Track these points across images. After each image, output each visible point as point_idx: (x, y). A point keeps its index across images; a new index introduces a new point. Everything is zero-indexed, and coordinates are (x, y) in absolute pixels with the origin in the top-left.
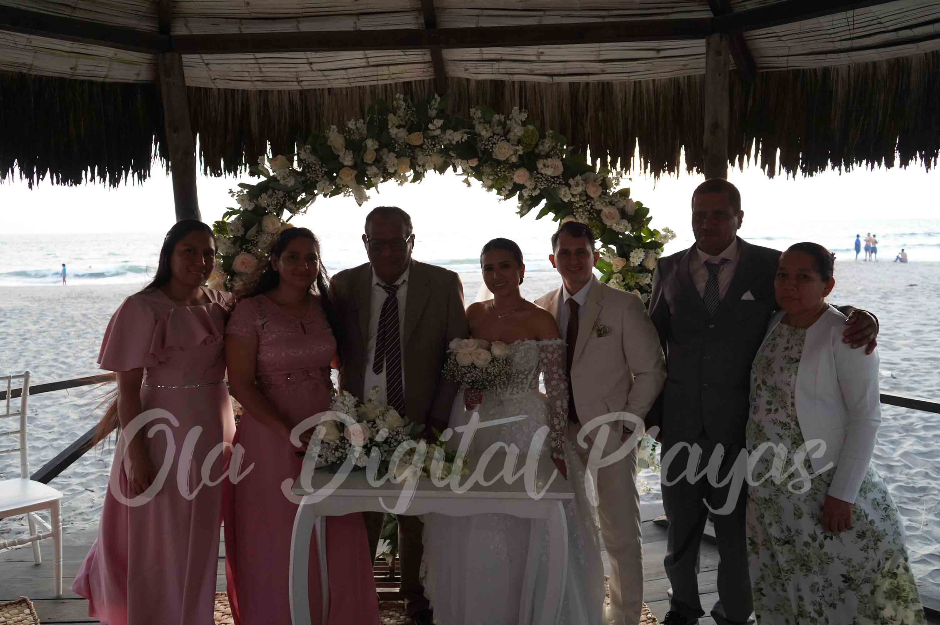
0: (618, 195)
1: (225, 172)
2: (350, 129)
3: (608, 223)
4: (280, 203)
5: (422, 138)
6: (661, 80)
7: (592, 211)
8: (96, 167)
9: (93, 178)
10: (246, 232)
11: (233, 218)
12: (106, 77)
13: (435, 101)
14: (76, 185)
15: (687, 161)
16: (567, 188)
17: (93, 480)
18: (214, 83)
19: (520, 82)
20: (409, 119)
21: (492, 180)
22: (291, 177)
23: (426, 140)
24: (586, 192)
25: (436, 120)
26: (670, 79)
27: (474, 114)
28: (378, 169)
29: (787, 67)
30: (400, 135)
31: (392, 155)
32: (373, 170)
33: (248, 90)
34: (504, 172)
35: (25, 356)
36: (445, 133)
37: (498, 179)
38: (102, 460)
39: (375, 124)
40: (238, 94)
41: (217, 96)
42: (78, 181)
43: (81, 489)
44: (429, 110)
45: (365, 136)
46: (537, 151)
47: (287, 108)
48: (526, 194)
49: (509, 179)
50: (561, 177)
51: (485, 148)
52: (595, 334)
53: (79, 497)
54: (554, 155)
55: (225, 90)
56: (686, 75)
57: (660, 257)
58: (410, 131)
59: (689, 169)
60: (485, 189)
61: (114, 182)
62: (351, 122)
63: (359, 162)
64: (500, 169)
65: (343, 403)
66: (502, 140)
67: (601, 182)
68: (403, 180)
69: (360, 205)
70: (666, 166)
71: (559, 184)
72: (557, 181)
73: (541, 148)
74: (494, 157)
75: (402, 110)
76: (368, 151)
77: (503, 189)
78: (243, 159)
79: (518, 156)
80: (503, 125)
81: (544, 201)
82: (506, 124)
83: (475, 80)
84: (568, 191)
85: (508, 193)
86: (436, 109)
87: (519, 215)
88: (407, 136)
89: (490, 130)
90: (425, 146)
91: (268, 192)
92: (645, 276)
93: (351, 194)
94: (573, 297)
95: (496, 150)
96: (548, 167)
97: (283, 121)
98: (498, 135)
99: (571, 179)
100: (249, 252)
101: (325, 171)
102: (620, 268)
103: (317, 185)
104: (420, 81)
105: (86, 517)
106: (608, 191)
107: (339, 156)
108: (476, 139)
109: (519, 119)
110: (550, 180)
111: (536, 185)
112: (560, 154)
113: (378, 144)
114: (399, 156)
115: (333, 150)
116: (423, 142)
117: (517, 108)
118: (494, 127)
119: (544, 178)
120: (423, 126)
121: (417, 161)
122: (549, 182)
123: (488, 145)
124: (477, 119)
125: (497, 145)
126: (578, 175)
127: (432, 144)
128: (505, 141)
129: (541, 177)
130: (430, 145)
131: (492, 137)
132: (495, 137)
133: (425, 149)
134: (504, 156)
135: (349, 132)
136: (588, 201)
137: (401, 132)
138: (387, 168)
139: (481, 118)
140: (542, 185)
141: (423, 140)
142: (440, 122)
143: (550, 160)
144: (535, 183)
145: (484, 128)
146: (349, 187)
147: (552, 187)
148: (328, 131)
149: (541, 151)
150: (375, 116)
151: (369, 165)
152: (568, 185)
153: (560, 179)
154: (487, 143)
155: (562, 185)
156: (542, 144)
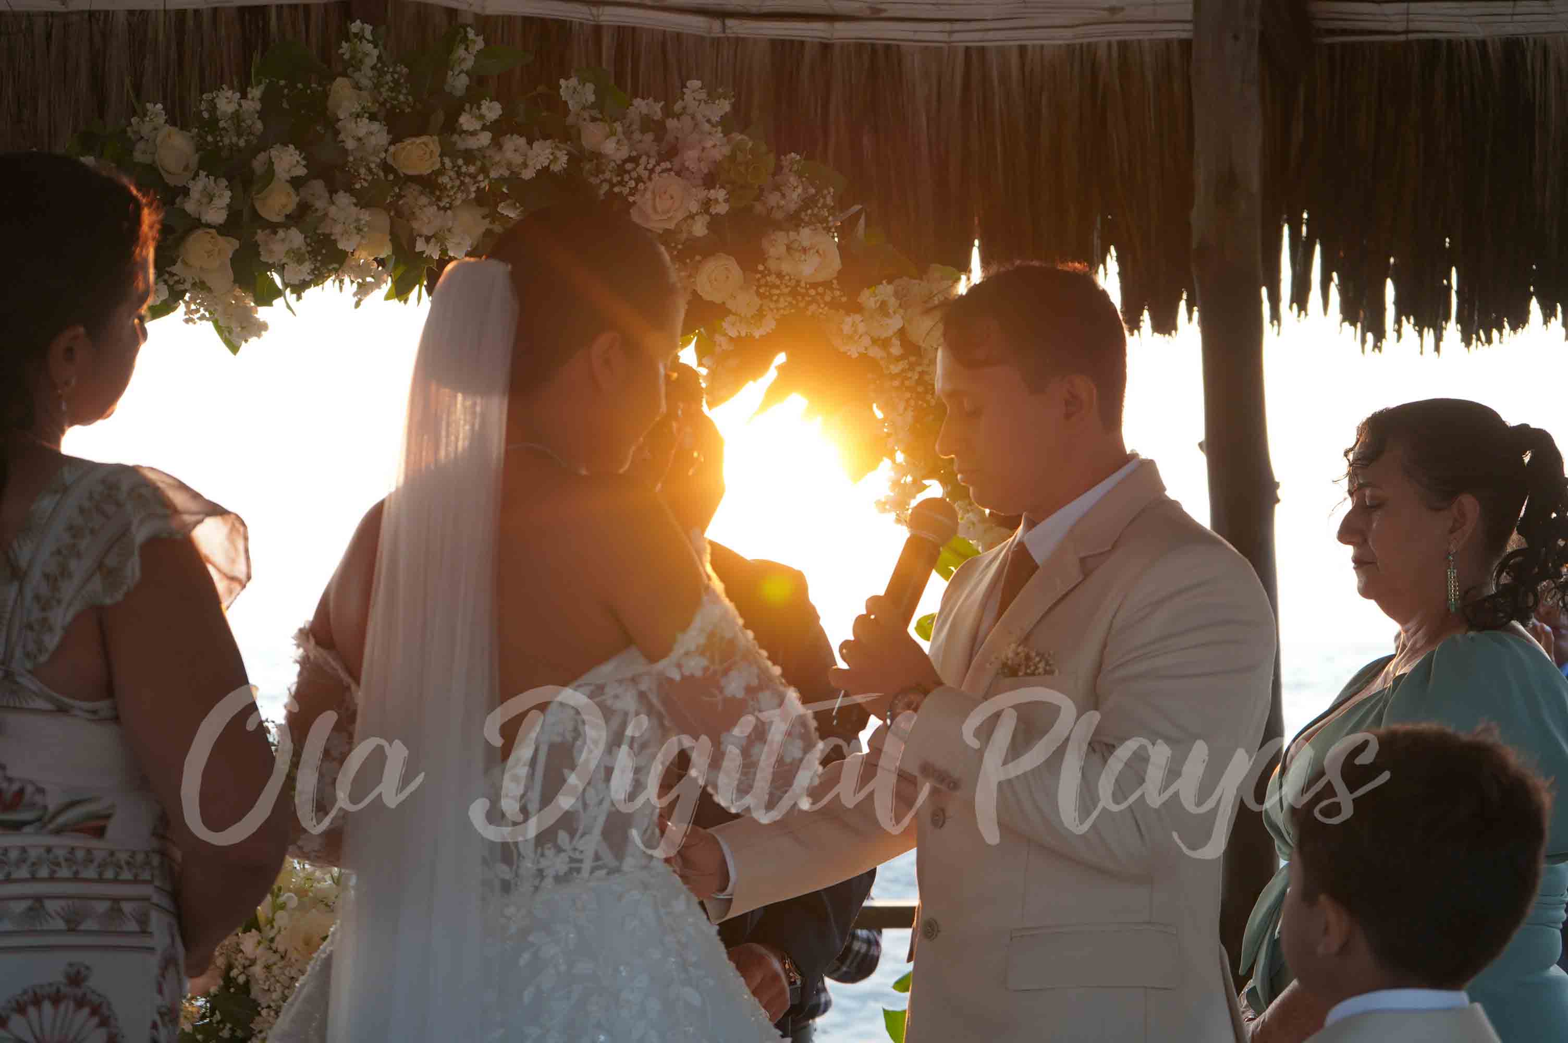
5: (437, 153)
6: (1042, 47)
16: (857, 318)
20: (389, 97)
23: (447, 160)
25: (480, 103)
26: (1070, 48)
27: (575, 92)
28: (305, 238)
29: (1407, 32)
30: (370, 141)
31: (343, 199)
32: (295, 237)
36: (502, 145)
39: (285, 104)
44: (451, 73)
45: (262, 139)
46: (759, 208)
50: (835, 285)
54: (810, 223)
56: (1114, 39)
58: (397, 134)
63: (244, 214)
66: (663, 171)
69: (234, 349)
71: (830, 305)
72: (822, 295)
73: (773, 199)
75: (368, 69)
76: (272, 185)
79: (707, 217)
80: (658, 129)
81: (781, 361)
82: (664, 129)
84: (861, 327)
86: (467, 73)
88: (392, 146)
89: (627, 140)
90: (444, 180)
93: (207, 312)
95: (644, 200)
96: (805, 250)
98: (649, 156)
99: (865, 291)
107: (184, 192)
108: (588, 166)
109: (704, 116)
110: (803, 291)
111: (760, 310)
112: (830, 218)
113: (304, 163)
114: (364, 201)
115: (165, 175)
116: (437, 166)
117: (695, 84)
118: (632, 133)
119: (787, 286)
120: (439, 117)
121: (415, 225)
122: (800, 298)
123: (622, 183)
124: (584, 108)
125: (650, 185)
126: (884, 282)
127: (465, 174)
128: (672, 173)
129: (778, 282)
130: (458, 178)
131: (634, 160)
132: (643, 159)
133: (443, 188)
134: (670, 218)
135: (212, 124)
136: (913, 359)
137: (372, 133)
138: (333, 238)
139: (593, 106)
140: (781, 305)
141: (439, 159)
142: (492, 110)
143: (806, 232)
144: (757, 301)
145: (613, 133)
146: (210, 290)
147: (809, 313)
148: (134, 120)
149: (772, 207)
150: (282, 82)
151: (273, 228)
152: (857, 309)
153: (832, 290)
154: (616, 179)
155: (838, 310)
156: (777, 188)
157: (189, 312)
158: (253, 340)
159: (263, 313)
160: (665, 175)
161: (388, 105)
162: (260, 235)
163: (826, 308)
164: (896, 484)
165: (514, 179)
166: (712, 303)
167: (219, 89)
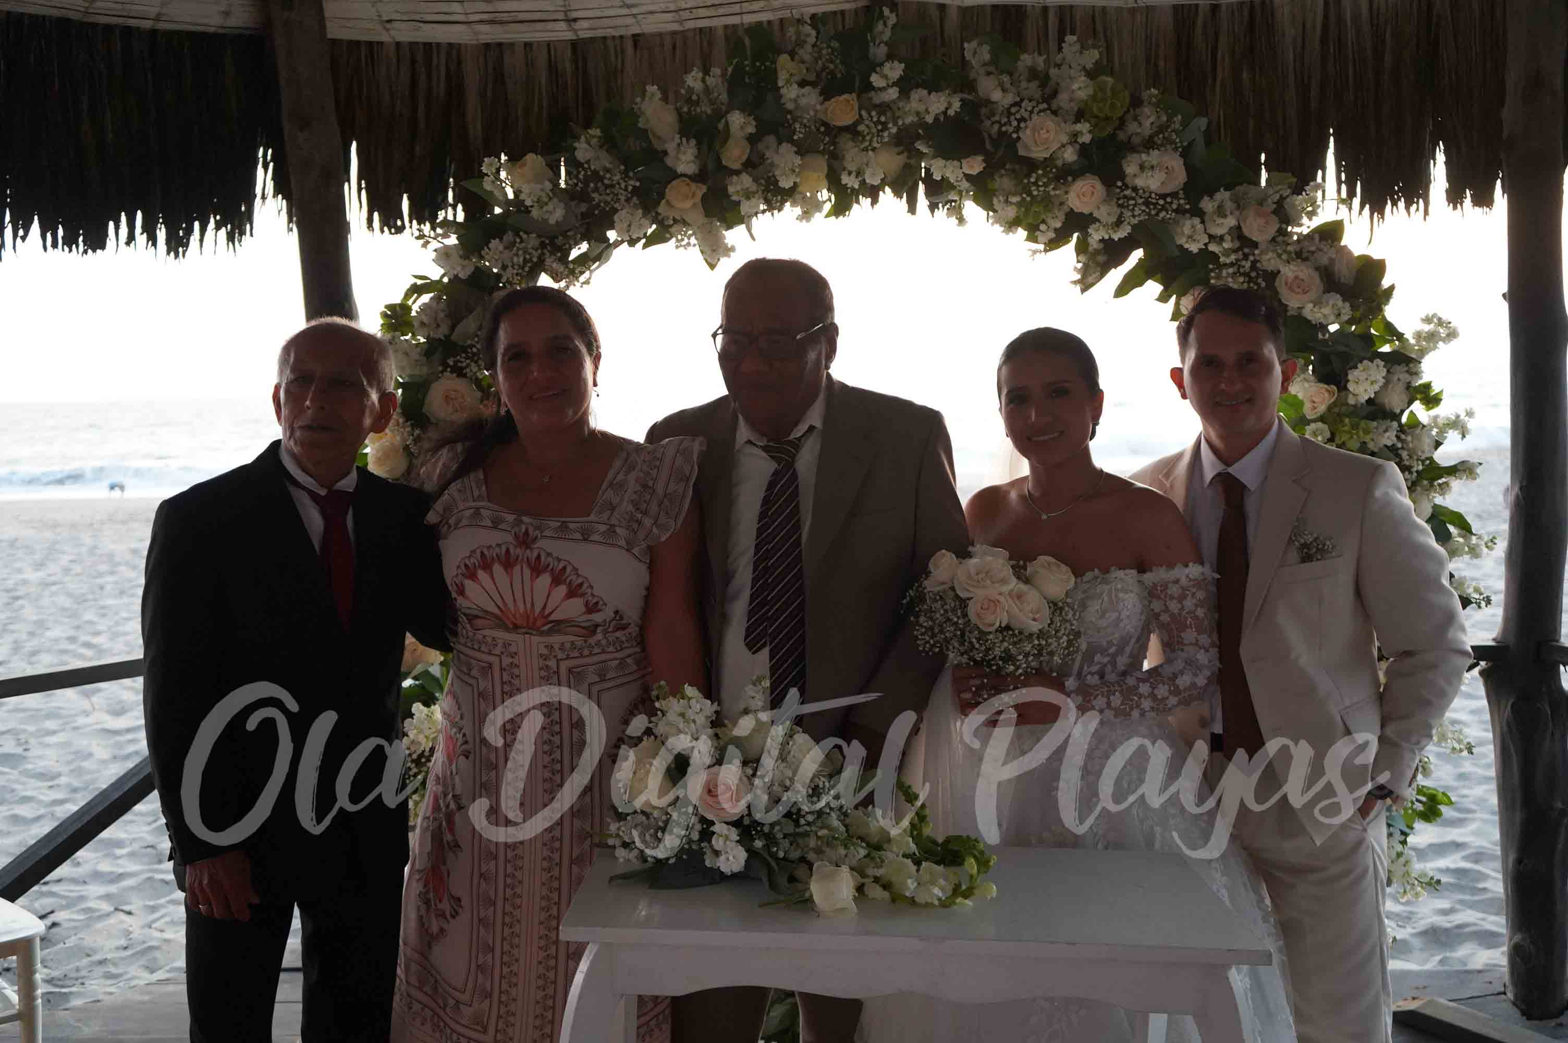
0: (1317, 237)
1: (411, 222)
2: (690, 90)
3: (1293, 302)
4: (531, 260)
5: (856, 108)
7: (1253, 274)
8: (139, 215)
9: (131, 238)
10: (453, 328)
11: (426, 298)
12: (157, 19)
13: (885, 24)
14: (94, 251)
15: (1450, 177)
16: (1197, 221)
17: (132, 888)
18: (388, 30)
19: (1060, 7)
20: (824, 68)
21: (1019, 205)
22: (555, 200)
23: (864, 113)
24: (1239, 228)
25: (888, 65)
27: (975, 53)
28: (755, 180)
30: (803, 102)
31: (787, 149)
32: (746, 180)
33: (460, 44)
34: (1045, 185)
35: (13, 632)
36: (909, 98)
37: (1031, 203)
38: (152, 847)
39: (747, 80)
40: (438, 53)
41: (394, 61)
42: (97, 242)
43: (106, 907)
44: (871, 44)
45: (724, 108)
46: (1122, 136)
47: (543, 81)
48: (1096, 235)
49: (1057, 202)
50: (1181, 195)
51: (1002, 134)
52: (1294, 555)
53: (99, 925)
54: (1162, 145)
55: (411, 44)
57: (1420, 382)
58: (827, 94)
59: (1455, 197)
60: (998, 228)
61: (177, 244)
62: (693, 73)
63: (711, 166)
64: (1037, 179)
65: (682, 715)
66: (1040, 111)
67: (1275, 206)
68: (810, 209)
69: (712, 266)
70: (1399, 191)
71: (1176, 211)
72: (1172, 203)
73: (1132, 127)
74: (1021, 152)
75: (808, 48)
76: (731, 142)
77: (1043, 227)
78: (450, 194)
79: (1078, 147)
80: (1040, 77)
81: (1137, 255)
82: (1047, 77)
83: (959, 7)
84: (1199, 227)
85: (1052, 235)
86: (886, 44)
87: (1078, 288)
88: (822, 104)
89: (1013, 89)
90: (861, 128)
91: (505, 238)
92: (1381, 430)
93: (693, 240)
94: (1230, 470)
95: (1026, 135)
96: (1152, 167)
97: (536, 109)
98: (1030, 100)
99: (1206, 198)
100: (460, 372)
101: (634, 187)
102: (1322, 408)
103: (616, 218)
104: (835, 13)
105: (113, 970)
106: (1290, 229)
107: (665, 153)
109: (1079, 65)
110: (1154, 201)
111: (1120, 215)
112: (1178, 140)
113: (754, 123)
114: (802, 150)
115: (653, 139)
116: (856, 117)
117: (1071, 39)
118: (1020, 82)
119: (1141, 197)
120: (857, 79)
121: (843, 160)
122: (1152, 207)
123: (1009, 123)
124: (982, 65)
125: (1030, 123)
126: (1222, 190)
127: (879, 123)
128: (1049, 113)
129: (1134, 195)
131: (1018, 104)
132: (1026, 103)
133: (862, 134)
134: (1047, 149)
135: (687, 99)
136: (1246, 250)
137: (804, 96)
138: (775, 178)
139: (989, 63)
140: (1136, 213)
141: (858, 112)
142: (895, 70)
143: (1156, 153)
144: (1118, 211)
145: (1001, 84)
146: (688, 224)
147: (1160, 218)
149: (1132, 134)
151: (734, 173)
152: (1199, 213)
153: (1179, 199)
154: (1004, 120)
155: (1184, 214)
156: (1135, 118)
157: (678, 241)
158: (724, 259)
160: (1042, 114)
161: (824, 73)
162: (726, 180)
163: (1174, 214)
165: (922, 124)
166: (1082, 214)
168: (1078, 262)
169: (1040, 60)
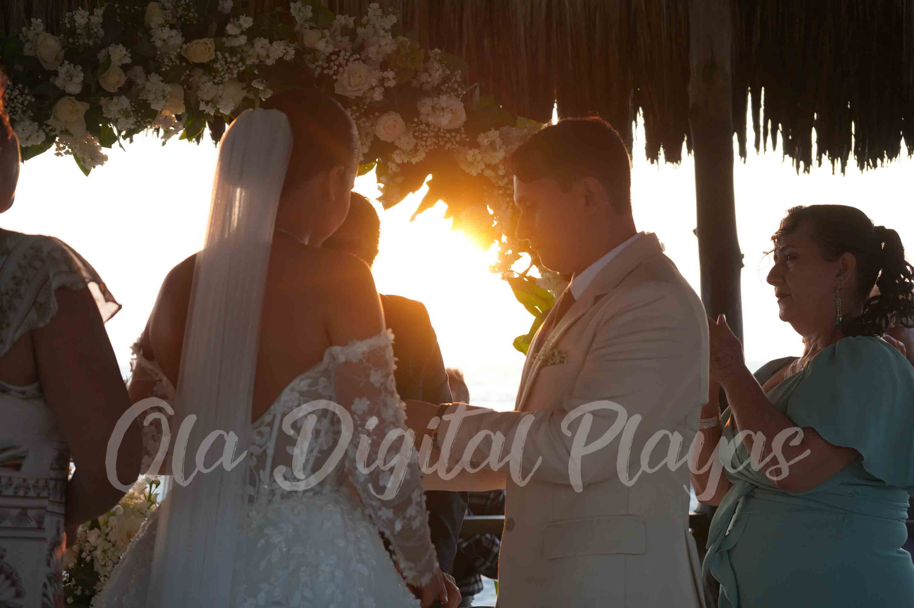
2: (75, 25)
5: (213, 49)
16: (476, 151)
20: (183, 14)
23: (219, 53)
27: (300, 11)
28: (130, 102)
30: (171, 42)
31: (155, 78)
36: (254, 43)
39: (119, 19)
45: (103, 41)
46: (415, 83)
49: (365, 132)
50: (463, 131)
51: (323, 76)
54: (448, 92)
58: (189, 36)
62: (81, 12)
63: (92, 87)
66: (355, 60)
69: (87, 172)
71: (459, 143)
72: (455, 137)
73: (424, 77)
74: (338, 90)
76: (110, 69)
79: (383, 89)
80: (352, 34)
81: (429, 178)
82: (356, 34)
84: (479, 157)
87: (382, 204)
88: (184, 44)
89: (332, 41)
90: (217, 66)
93: (70, 149)
95: (343, 78)
96: (443, 109)
98: (345, 51)
107: (55, 76)
108: (308, 57)
109: (381, 26)
110: (443, 135)
111: (416, 145)
112: (459, 89)
113: (130, 55)
114: (167, 79)
115: (42, 62)
116: (213, 57)
117: (375, 5)
118: (336, 36)
119: (433, 132)
120: (214, 27)
121: (200, 94)
122: (440, 139)
123: (329, 68)
124: (306, 21)
125: (347, 68)
126: (493, 129)
127: (231, 62)
128: (360, 61)
129: (427, 129)
130: (226, 65)
131: (337, 53)
132: (342, 53)
133: (216, 71)
134: (359, 90)
135: (72, 32)
137: (172, 37)
138: (148, 102)
139: (311, 20)
140: (428, 144)
141: (214, 53)
142: (246, 22)
143: (444, 98)
144: (413, 141)
145: (323, 37)
146: (71, 135)
147: (446, 148)
148: (24, 29)
149: (424, 83)
150: (116, 5)
151: (111, 96)
152: (475, 145)
153: (461, 134)
154: (325, 65)
155: (464, 146)
156: (426, 70)
157: (59, 149)
158: (98, 167)
159: (104, 151)
160: (356, 62)
161: (183, 19)
162: (103, 101)
163: (457, 145)
164: (502, 255)
165: (261, 65)
166: (386, 142)
167: (76, 9)
168: (379, 181)
169: (351, 21)
